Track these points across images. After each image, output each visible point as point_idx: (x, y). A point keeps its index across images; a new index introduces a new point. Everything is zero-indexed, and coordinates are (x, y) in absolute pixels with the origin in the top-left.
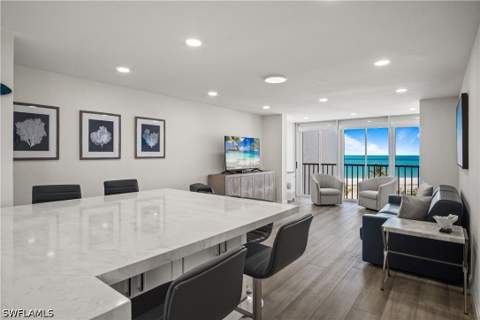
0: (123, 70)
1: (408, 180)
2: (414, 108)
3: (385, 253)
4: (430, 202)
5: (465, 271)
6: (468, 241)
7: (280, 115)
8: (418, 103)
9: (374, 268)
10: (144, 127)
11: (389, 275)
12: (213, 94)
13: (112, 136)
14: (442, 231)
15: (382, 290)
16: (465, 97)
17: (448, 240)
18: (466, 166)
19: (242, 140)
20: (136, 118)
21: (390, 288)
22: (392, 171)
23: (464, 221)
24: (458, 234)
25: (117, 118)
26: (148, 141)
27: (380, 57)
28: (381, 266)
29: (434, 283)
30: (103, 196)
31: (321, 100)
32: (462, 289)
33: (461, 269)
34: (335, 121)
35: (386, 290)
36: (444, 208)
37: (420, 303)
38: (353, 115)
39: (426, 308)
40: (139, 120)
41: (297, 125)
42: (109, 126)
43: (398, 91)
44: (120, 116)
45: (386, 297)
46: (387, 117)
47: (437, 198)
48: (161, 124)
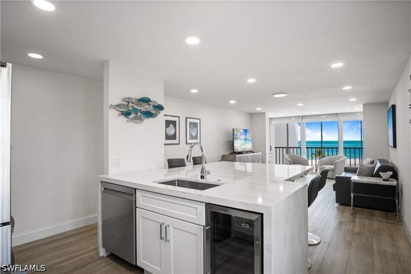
0: (194, 91)
1: (353, 160)
2: (359, 108)
3: (352, 195)
4: (375, 167)
5: (397, 201)
6: (397, 184)
7: (265, 113)
8: (362, 106)
9: (343, 207)
10: (191, 123)
11: (353, 209)
12: (233, 102)
13: (176, 130)
14: (384, 180)
15: (352, 214)
16: (394, 107)
17: (388, 184)
18: (395, 146)
19: (242, 131)
20: (186, 118)
21: (356, 214)
22: (341, 152)
23: (395, 176)
24: (393, 181)
25: (178, 118)
26: (192, 133)
27: (347, 85)
28: (350, 206)
29: (379, 212)
30: (167, 169)
31: (299, 105)
32: (395, 214)
33: (395, 200)
34: (300, 116)
35: (354, 214)
36: (384, 169)
37: (374, 219)
38: (315, 113)
39: (377, 221)
40: (188, 119)
41: (271, 119)
42: (174, 123)
43: (351, 100)
44: (179, 117)
45: (355, 217)
46: (338, 114)
47: (378, 165)
48: (198, 121)
